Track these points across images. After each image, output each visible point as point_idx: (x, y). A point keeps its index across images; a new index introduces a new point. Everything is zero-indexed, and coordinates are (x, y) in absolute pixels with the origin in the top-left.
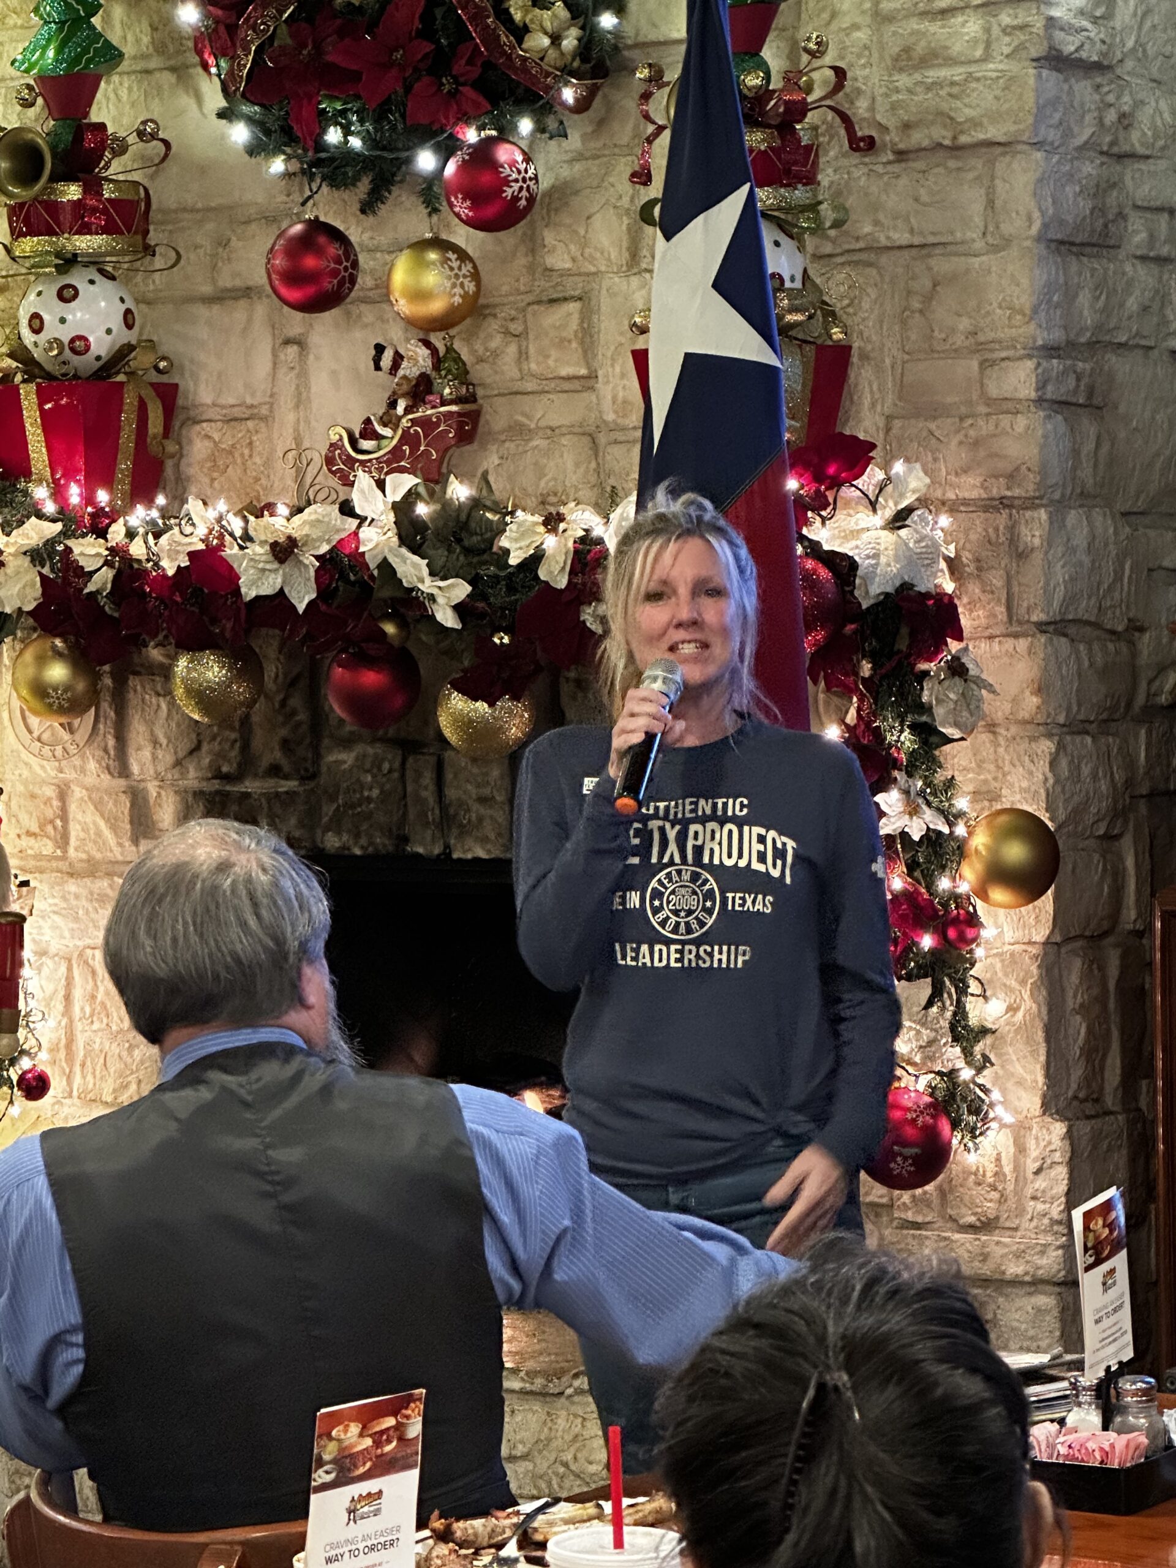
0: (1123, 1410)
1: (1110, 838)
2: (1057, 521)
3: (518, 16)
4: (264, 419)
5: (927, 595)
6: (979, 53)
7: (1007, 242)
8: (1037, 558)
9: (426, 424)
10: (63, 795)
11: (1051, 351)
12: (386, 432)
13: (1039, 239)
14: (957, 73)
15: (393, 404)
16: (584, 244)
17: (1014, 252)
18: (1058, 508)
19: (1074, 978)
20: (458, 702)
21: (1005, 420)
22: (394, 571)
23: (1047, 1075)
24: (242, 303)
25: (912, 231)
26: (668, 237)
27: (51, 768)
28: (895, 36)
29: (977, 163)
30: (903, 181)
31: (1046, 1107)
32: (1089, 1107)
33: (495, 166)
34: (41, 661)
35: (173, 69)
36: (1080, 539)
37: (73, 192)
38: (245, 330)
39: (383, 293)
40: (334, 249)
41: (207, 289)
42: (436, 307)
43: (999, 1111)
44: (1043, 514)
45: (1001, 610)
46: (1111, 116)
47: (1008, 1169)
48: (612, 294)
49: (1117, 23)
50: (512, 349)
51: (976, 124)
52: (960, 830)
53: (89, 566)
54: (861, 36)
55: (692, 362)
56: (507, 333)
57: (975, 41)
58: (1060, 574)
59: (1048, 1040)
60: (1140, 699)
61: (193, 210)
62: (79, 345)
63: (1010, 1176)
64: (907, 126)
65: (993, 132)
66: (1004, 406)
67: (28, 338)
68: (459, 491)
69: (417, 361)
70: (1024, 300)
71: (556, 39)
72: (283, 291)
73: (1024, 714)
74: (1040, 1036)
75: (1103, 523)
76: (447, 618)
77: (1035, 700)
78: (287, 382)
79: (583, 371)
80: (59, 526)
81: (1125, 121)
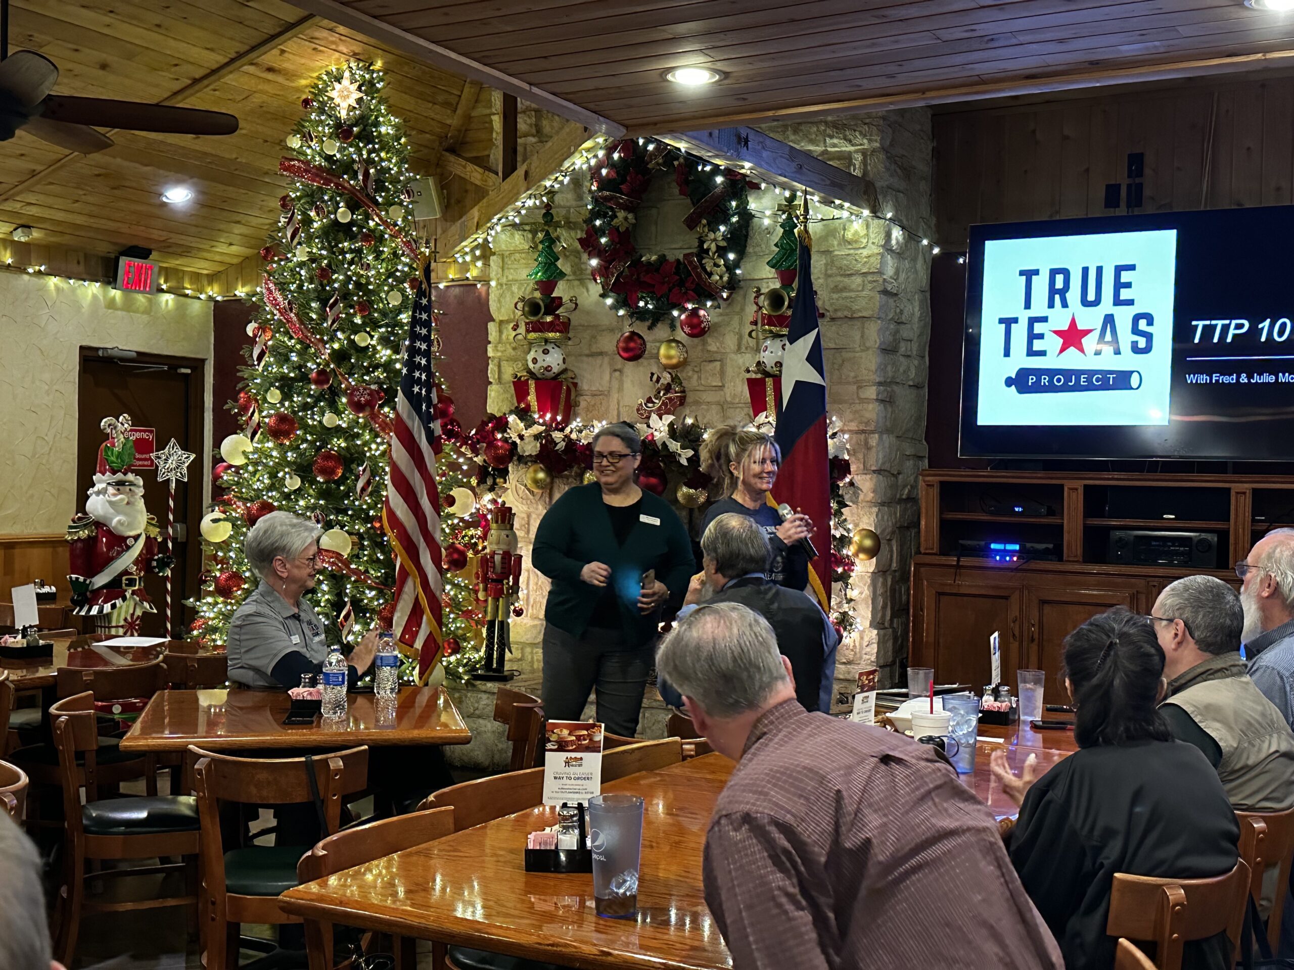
0: (999, 696)
1: (890, 540)
2: (880, 438)
3: (709, 269)
4: (606, 395)
5: (842, 460)
6: (860, 289)
7: (868, 349)
8: (874, 450)
9: (670, 399)
10: (529, 516)
11: (880, 384)
12: (657, 401)
13: (878, 348)
14: (853, 294)
15: (659, 393)
16: (722, 343)
17: (870, 352)
18: (881, 433)
19: (880, 584)
20: (685, 489)
21: (865, 405)
22: (667, 446)
23: (872, 615)
24: (600, 357)
25: (836, 344)
26: (791, 344)
27: (525, 508)
28: (831, 282)
29: (858, 324)
30: (834, 328)
31: (871, 626)
32: (882, 626)
33: (699, 317)
34: (536, 472)
35: (579, 280)
36: (887, 445)
37: (549, 319)
38: (601, 366)
39: (656, 356)
40: (639, 341)
41: (587, 352)
42: (674, 361)
43: (858, 625)
44: (877, 436)
45: (862, 466)
46: (898, 310)
47: (857, 644)
48: (731, 360)
49: (900, 281)
50: (696, 377)
51: (859, 311)
52: (851, 535)
53: (557, 441)
54: (821, 281)
55: (798, 384)
56: (694, 370)
57: (859, 285)
58: (881, 456)
59: (873, 603)
60: (898, 496)
61: (583, 326)
62: (548, 369)
63: (858, 647)
64: (836, 310)
65: (865, 314)
66: (867, 401)
67: (531, 365)
68: (689, 421)
69: (666, 378)
70: (873, 367)
71: (721, 277)
72: (622, 353)
73: (868, 499)
74: (870, 602)
75: (892, 439)
76: (684, 462)
77: (872, 495)
78: (615, 384)
79: (720, 384)
80: (544, 428)
81: (901, 312)
